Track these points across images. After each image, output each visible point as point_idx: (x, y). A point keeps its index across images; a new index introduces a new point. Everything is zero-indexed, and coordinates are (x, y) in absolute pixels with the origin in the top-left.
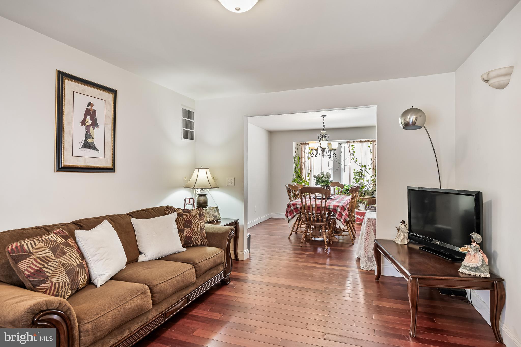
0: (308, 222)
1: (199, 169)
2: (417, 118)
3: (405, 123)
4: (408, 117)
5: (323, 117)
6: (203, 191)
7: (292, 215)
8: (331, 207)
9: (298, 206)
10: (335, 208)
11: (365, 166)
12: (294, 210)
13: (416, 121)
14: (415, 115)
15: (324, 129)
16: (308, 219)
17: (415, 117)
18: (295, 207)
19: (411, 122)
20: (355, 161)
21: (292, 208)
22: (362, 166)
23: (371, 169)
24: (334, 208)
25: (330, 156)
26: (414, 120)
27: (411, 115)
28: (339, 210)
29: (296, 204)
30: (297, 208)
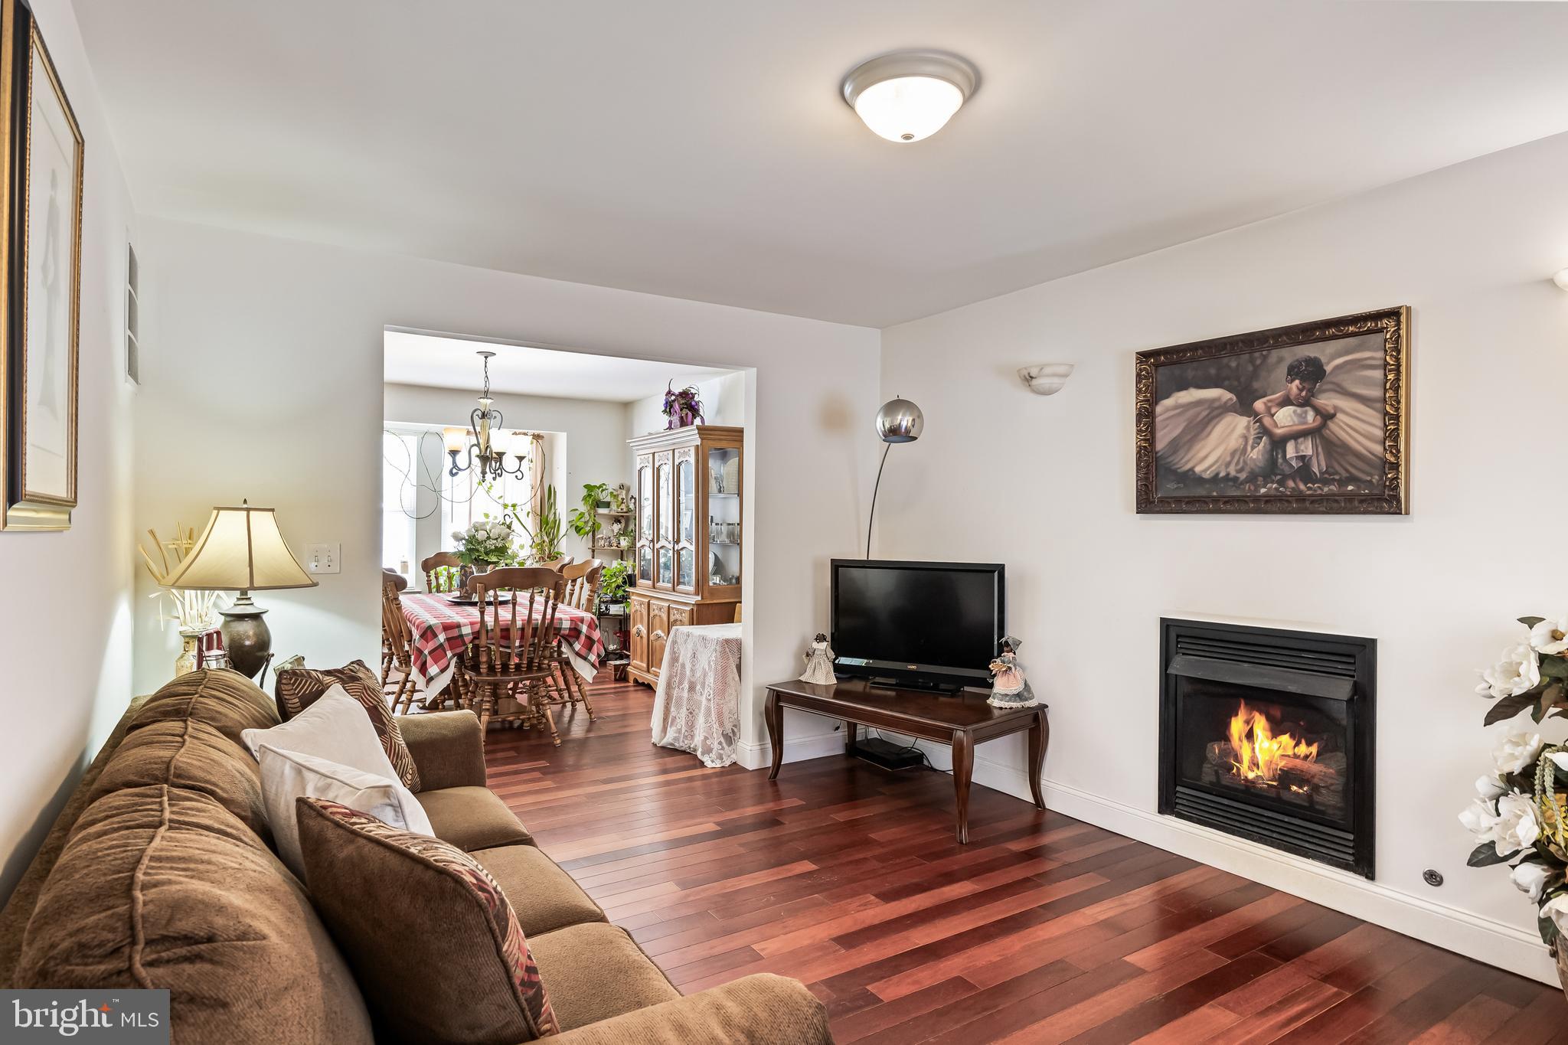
0: (499, 675)
1: (248, 510)
2: (914, 420)
3: (891, 427)
4: (900, 417)
5: (486, 357)
6: (249, 599)
7: (443, 663)
8: (566, 625)
9: (466, 630)
10: (576, 624)
11: (514, 506)
12: (446, 645)
13: (911, 427)
14: (911, 415)
15: (486, 394)
16: (499, 666)
17: (911, 419)
18: (455, 633)
19: (904, 427)
20: (487, 489)
21: (442, 637)
22: (505, 506)
23: (530, 515)
24: (573, 627)
25: (494, 475)
26: (909, 424)
27: (904, 415)
28: (584, 629)
29: (458, 626)
30: (461, 636)
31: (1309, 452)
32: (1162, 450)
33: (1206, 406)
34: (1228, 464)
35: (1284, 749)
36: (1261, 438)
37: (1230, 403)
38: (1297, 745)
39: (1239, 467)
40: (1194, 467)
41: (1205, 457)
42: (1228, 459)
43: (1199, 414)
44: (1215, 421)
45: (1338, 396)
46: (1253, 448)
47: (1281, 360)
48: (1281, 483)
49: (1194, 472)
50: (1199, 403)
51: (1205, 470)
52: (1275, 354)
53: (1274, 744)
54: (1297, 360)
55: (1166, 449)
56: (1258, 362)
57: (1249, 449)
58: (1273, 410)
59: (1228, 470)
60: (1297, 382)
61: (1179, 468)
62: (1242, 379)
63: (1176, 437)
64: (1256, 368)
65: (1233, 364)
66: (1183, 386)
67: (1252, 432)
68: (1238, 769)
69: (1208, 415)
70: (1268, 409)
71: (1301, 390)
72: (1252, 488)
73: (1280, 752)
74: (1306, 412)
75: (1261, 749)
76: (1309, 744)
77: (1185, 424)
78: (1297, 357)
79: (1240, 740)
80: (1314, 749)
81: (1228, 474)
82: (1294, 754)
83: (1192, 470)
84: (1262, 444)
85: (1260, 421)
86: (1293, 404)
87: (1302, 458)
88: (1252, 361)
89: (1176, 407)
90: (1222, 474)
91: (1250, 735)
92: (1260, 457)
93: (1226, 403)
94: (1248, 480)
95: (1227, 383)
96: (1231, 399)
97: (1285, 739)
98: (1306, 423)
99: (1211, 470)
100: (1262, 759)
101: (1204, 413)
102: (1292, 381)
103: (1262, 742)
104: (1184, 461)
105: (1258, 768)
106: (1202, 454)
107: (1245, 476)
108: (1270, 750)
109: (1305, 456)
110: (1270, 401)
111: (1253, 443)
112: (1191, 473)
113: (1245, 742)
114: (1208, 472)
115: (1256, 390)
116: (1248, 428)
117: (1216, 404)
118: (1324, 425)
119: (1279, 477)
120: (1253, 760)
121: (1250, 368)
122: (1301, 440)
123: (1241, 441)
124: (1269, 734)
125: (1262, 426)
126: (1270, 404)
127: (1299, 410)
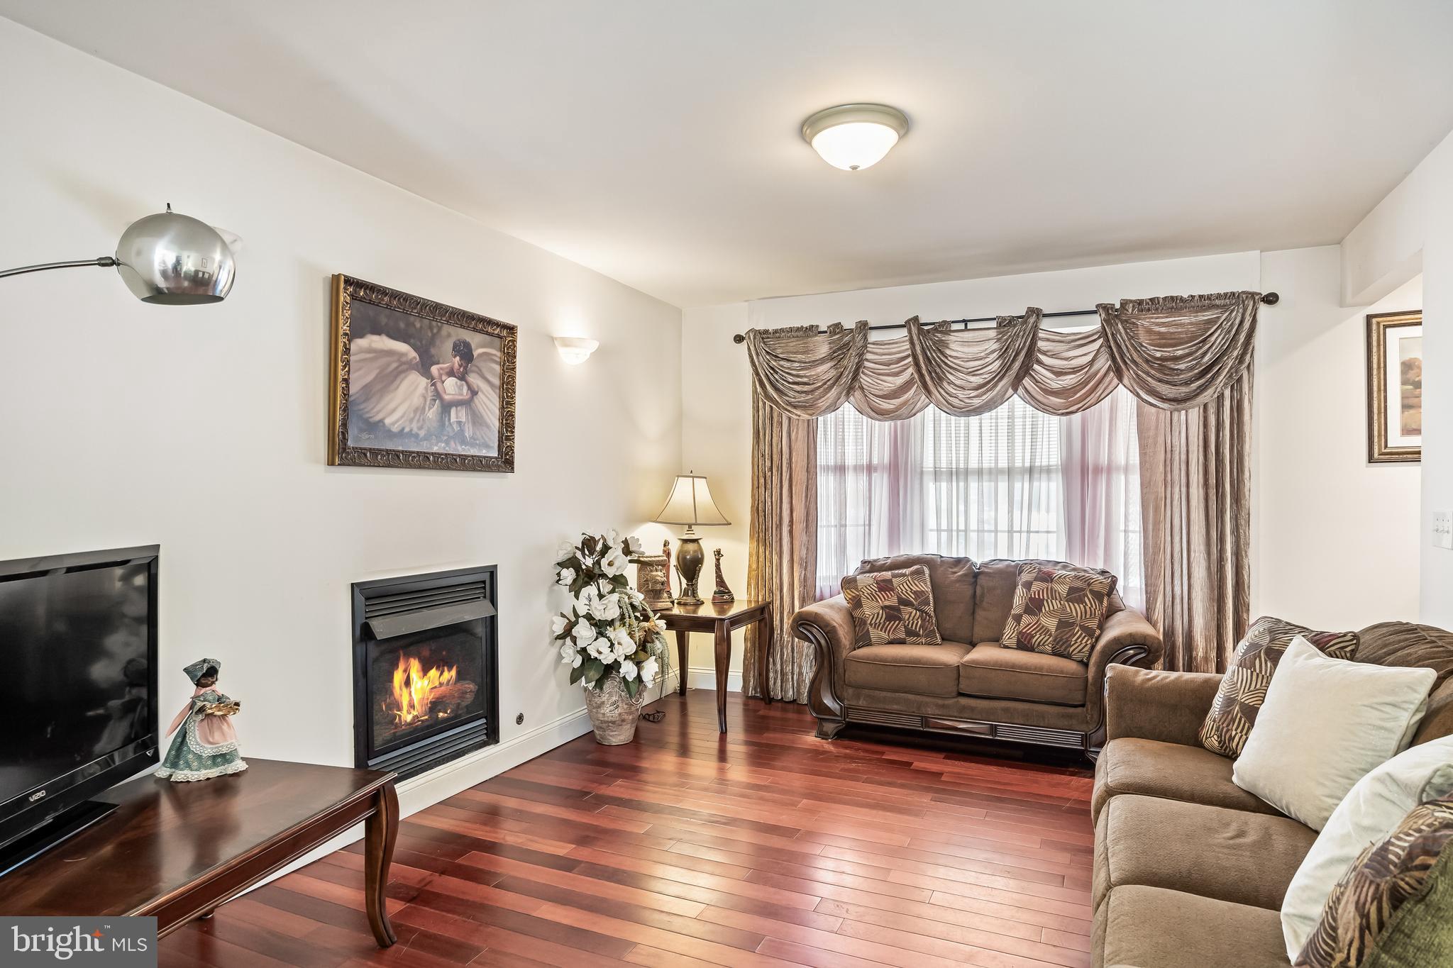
31: (464, 419)
32: (355, 394)
33: (395, 358)
34: (411, 421)
35: (433, 683)
36: (435, 400)
37: (414, 361)
38: (441, 674)
39: (419, 424)
40: (384, 419)
41: (394, 410)
42: (412, 415)
43: (389, 365)
44: (403, 375)
45: (480, 379)
46: (430, 409)
47: (449, 335)
48: (447, 443)
49: (384, 424)
50: (390, 353)
51: (394, 424)
52: (447, 329)
53: (425, 681)
54: (459, 340)
55: (358, 395)
56: (435, 331)
57: (427, 408)
58: (444, 378)
59: (412, 426)
60: (458, 358)
61: (371, 417)
62: (424, 342)
63: (369, 383)
64: (434, 335)
65: (418, 325)
66: (377, 332)
67: (430, 394)
68: (400, 716)
69: (397, 368)
70: (441, 375)
71: (460, 366)
72: (428, 446)
73: (430, 686)
74: (462, 385)
75: (416, 690)
76: (449, 670)
77: (378, 371)
78: (459, 338)
79: (401, 689)
80: (453, 673)
81: (411, 430)
82: (440, 683)
83: (381, 421)
84: (436, 406)
85: (434, 385)
86: (455, 377)
87: (459, 423)
88: (431, 328)
89: (370, 350)
90: (407, 430)
91: (407, 683)
92: (434, 418)
93: (411, 360)
94: (426, 438)
95: (412, 341)
96: (415, 358)
97: (433, 673)
98: (462, 395)
99: (398, 424)
100: (416, 698)
101: (395, 365)
102: (455, 357)
103: (416, 683)
104: (375, 410)
105: (414, 709)
106: (392, 406)
107: (423, 433)
108: (422, 689)
109: (461, 422)
110: (441, 369)
111: (430, 404)
112: (381, 424)
113: (404, 689)
114: (396, 426)
115: (433, 356)
116: (426, 389)
117: (404, 359)
118: (471, 399)
119: (445, 438)
120: (410, 703)
121: (430, 334)
122: (459, 408)
123: (421, 399)
124: (421, 674)
125: (436, 390)
126: (441, 372)
127: (459, 382)
